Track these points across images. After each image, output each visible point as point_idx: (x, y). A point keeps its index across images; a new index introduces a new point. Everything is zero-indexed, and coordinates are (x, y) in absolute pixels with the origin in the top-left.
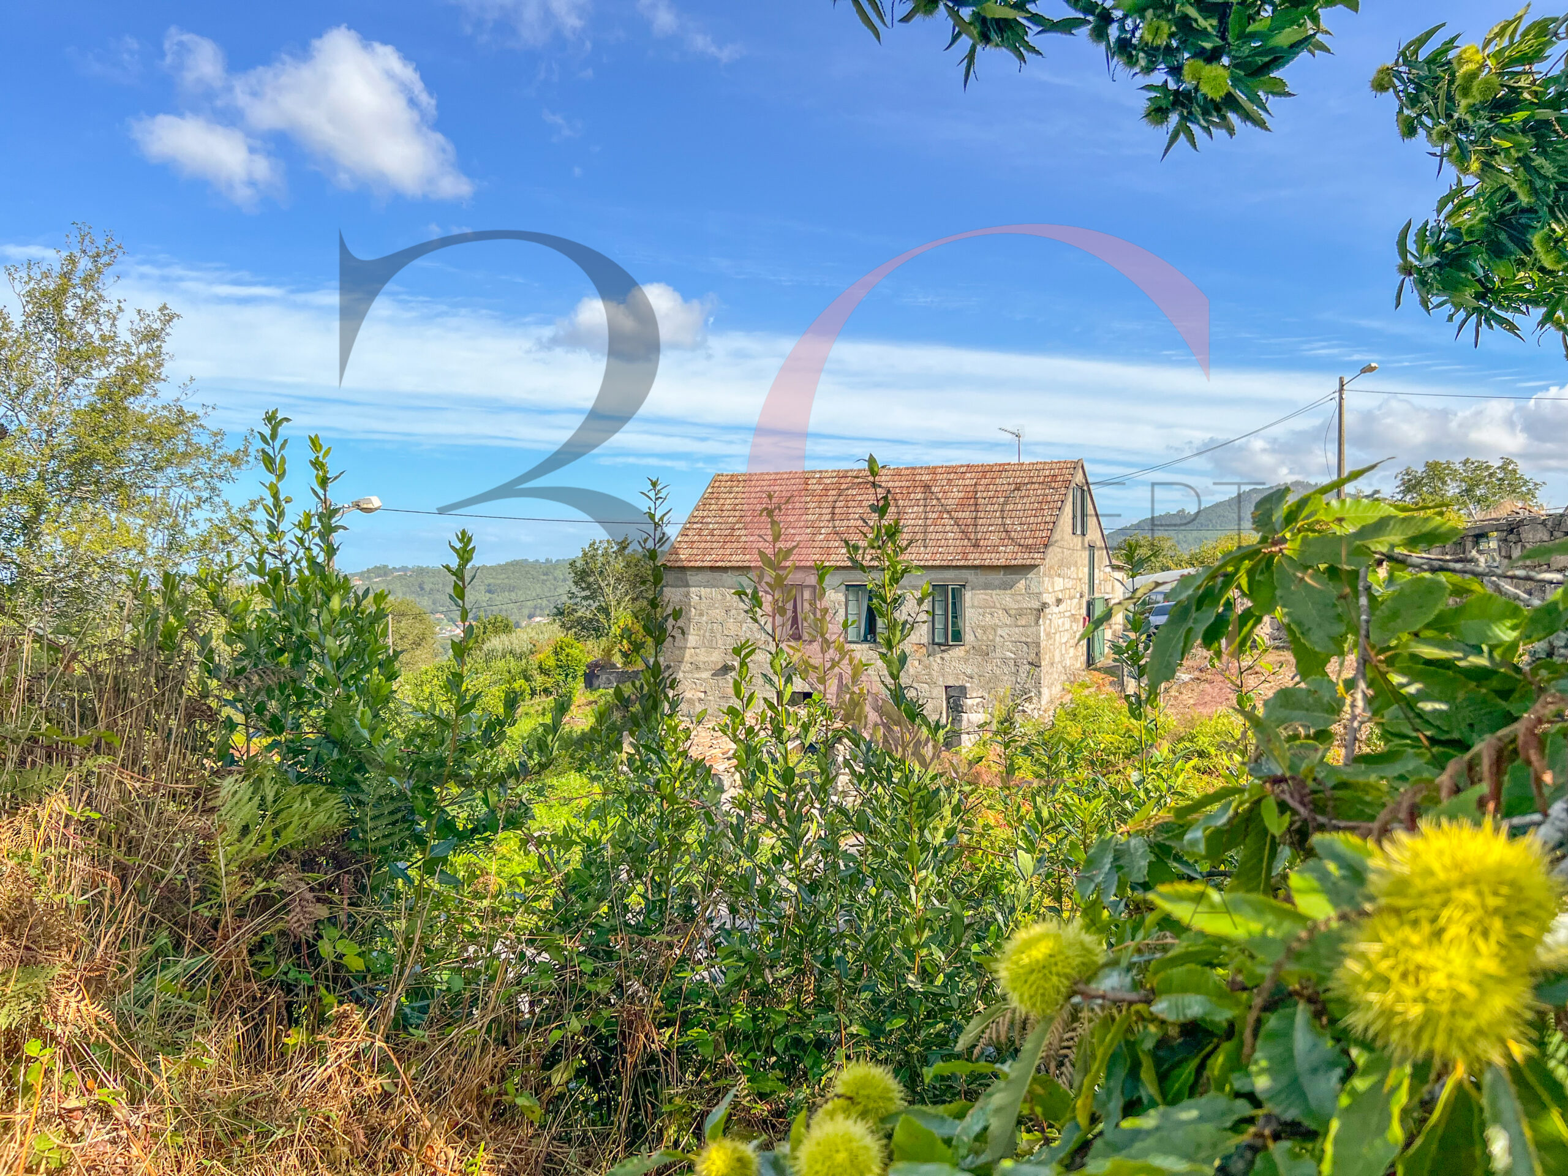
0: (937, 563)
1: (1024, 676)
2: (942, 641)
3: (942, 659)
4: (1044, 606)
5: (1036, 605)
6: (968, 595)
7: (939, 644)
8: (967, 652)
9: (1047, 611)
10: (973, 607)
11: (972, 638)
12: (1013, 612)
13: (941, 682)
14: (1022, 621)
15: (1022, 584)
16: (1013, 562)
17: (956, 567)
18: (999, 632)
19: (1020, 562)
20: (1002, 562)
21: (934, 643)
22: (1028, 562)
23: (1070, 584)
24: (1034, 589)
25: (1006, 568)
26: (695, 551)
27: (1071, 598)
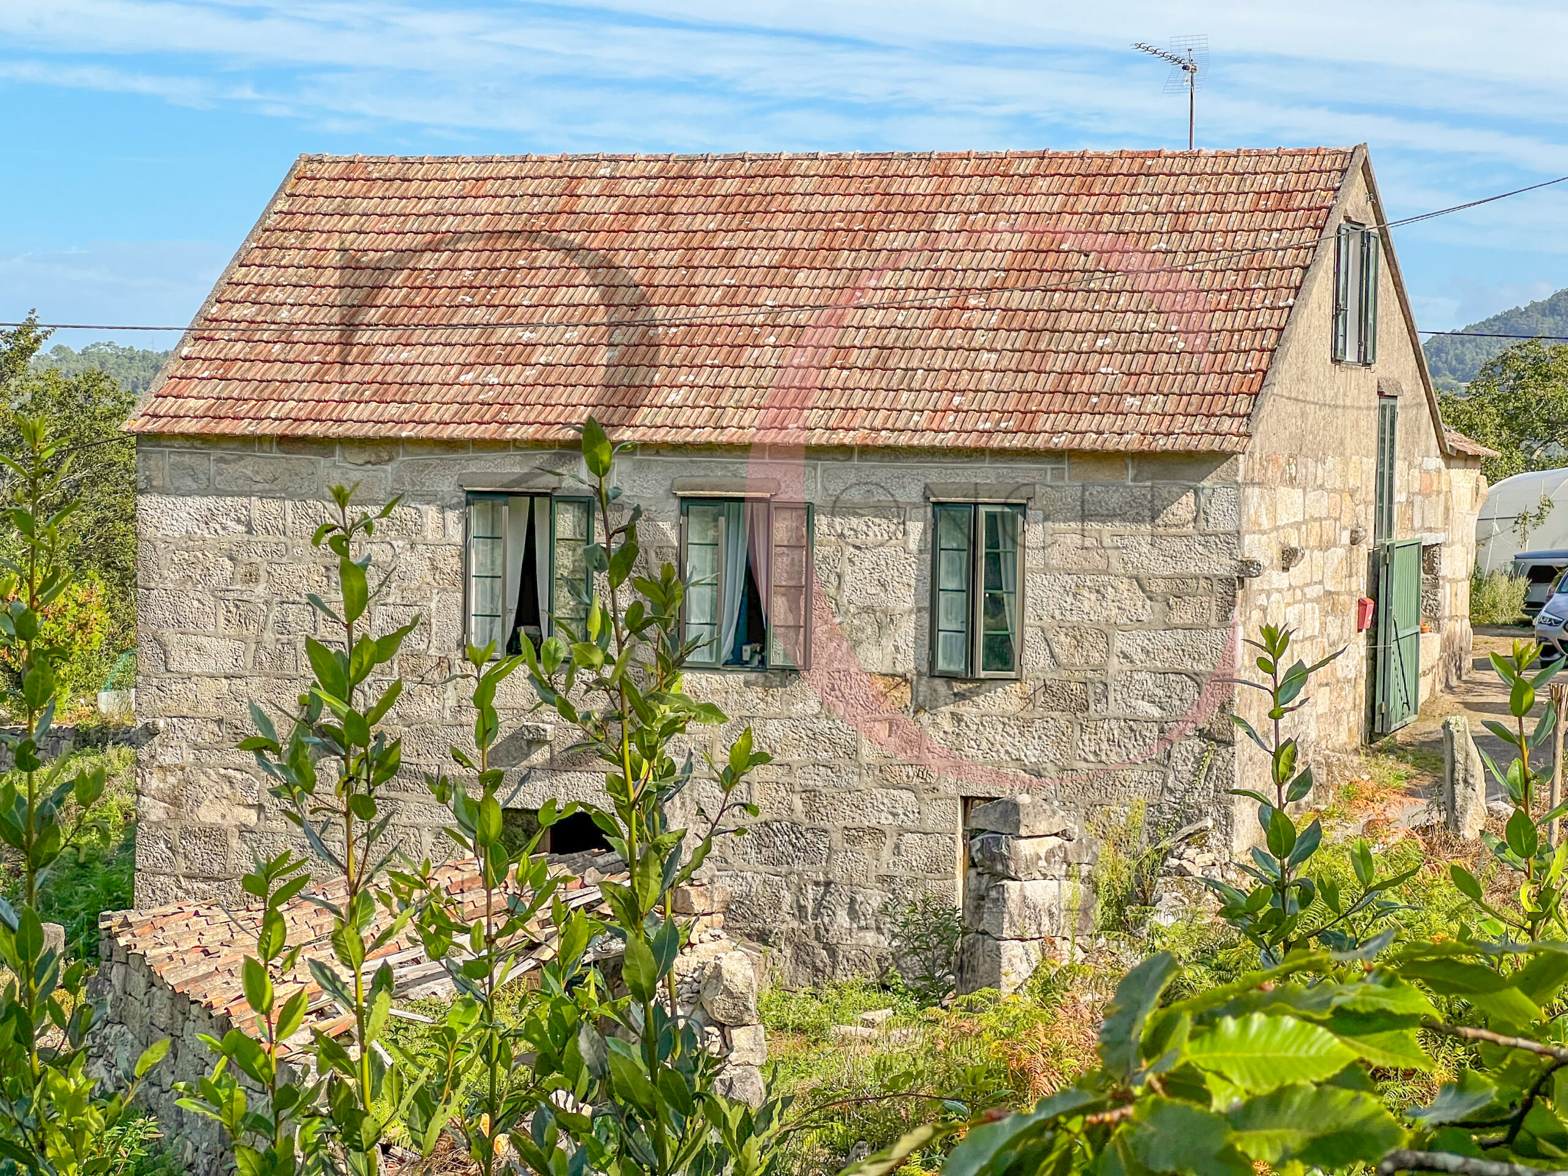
0: (949, 440)
1: (1185, 770)
2: (958, 667)
3: (957, 718)
4: (1247, 569)
5: (1223, 566)
6: (1034, 533)
7: (950, 677)
8: (1029, 699)
9: (1255, 584)
10: (1047, 569)
11: (1044, 660)
12: (1158, 587)
13: (950, 786)
14: (1184, 615)
15: (1184, 507)
16: (1162, 443)
17: (1001, 453)
18: (1120, 643)
19: (1181, 443)
20: (1132, 441)
21: (933, 673)
22: (1205, 444)
23: (1320, 504)
24: (1220, 521)
25: (1142, 458)
26: (235, 390)
27: (1325, 546)
